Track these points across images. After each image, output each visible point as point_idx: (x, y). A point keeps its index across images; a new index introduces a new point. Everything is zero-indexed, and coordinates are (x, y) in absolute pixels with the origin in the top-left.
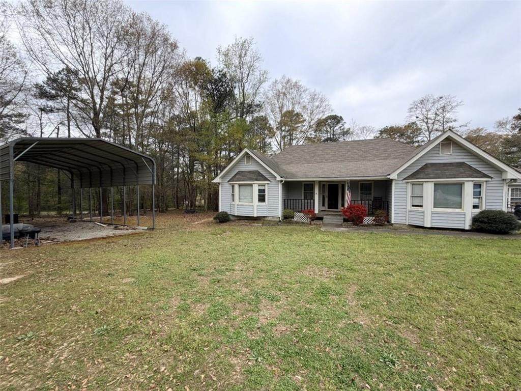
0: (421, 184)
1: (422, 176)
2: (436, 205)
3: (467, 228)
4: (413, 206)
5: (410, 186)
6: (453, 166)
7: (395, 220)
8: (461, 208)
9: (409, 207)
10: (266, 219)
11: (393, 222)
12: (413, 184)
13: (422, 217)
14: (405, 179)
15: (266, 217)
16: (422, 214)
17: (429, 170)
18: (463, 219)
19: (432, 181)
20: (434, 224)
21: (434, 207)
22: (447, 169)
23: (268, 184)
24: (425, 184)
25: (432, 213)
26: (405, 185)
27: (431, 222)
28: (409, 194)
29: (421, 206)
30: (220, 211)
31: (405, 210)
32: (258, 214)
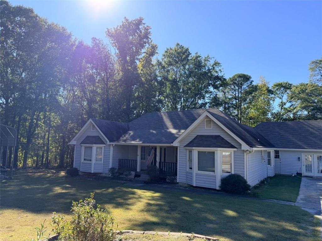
3: (218, 188)
4: (190, 168)
8: (214, 172)
9: (188, 170)
10: (102, 175)
11: (178, 181)
18: (214, 181)
19: (197, 149)
21: (198, 170)
23: (104, 146)
24: (193, 151)
25: (196, 174)
26: (185, 151)
27: (196, 182)
28: (188, 159)
30: (74, 167)
31: (185, 171)
32: (95, 171)
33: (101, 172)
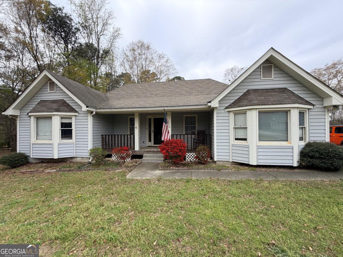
0: (244, 113)
1: (245, 103)
2: (261, 138)
3: (295, 164)
4: (236, 139)
5: (232, 115)
6: (276, 92)
7: (218, 157)
8: (287, 141)
9: (233, 141)
10: (74, 160)
11: (215, 160)
12: (236, 113)
13: (247, 153)
14: (227, 108)
15: (74, 157)
16: (247, 149)
17: (252, 96)
18: (291, 154)
19: (256, 109)
20: (260, 161)
21: (259, 141)
22: (271, 95)
23: (76, 116)
24: (248, 113)
25: (258, 147)
26: (227, 115)
27: (258, 159)
28: (232, 126)
29: (245, 139)
31: (228, 144)
32: (60, 155)
33: (73, 156)
